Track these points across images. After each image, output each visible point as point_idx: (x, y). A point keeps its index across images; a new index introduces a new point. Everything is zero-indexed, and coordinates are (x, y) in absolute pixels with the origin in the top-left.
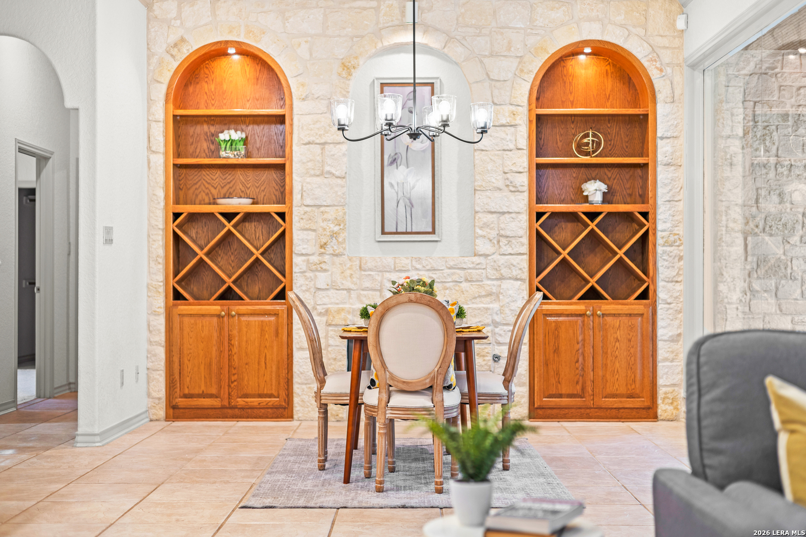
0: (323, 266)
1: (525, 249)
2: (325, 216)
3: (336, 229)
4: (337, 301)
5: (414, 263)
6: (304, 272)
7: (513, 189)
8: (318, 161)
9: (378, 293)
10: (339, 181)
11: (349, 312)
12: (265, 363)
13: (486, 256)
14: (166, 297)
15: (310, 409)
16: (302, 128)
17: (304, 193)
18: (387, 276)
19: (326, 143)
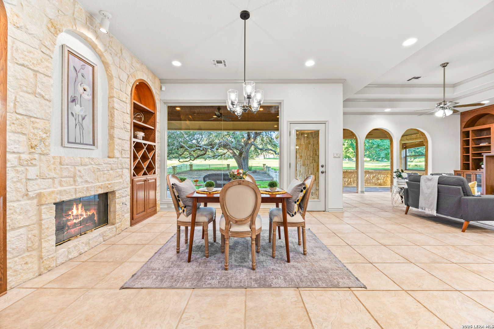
0: (33, 162)
1: (129, 156)
2: (36, 125)
3: (44, 136)
4: (45, 187)
5: (90, 161)
6: (15, 167)
7: (126, 130)
8: (31, 83)
9: (72, 179)
10: (47, 102)
11: (57, 194)
13: (118, 158)
16: (16, 50)
17: (16, 103)
18: (77, 168)
19: (37, 71)
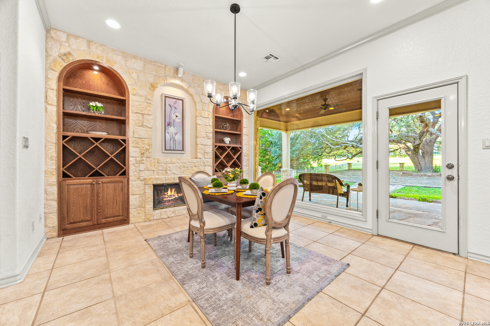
0: (143, 162)
1: (211, 157)
2: (144, 142)
3: (148, 147)
4: (149, 175)
5: (178, 161)
6: (134, 164)
7: (208, 138)
8: (141, 121)
9: (165, 172)
10: (150, 129)
11: (155, 179)
12: (116, 203)
13: (201, 158)
14: (58, 177)
15: (137, 218)
16: (134, 106)
17: (134, 133)
18: (168, 165)
19: (144, 114)
